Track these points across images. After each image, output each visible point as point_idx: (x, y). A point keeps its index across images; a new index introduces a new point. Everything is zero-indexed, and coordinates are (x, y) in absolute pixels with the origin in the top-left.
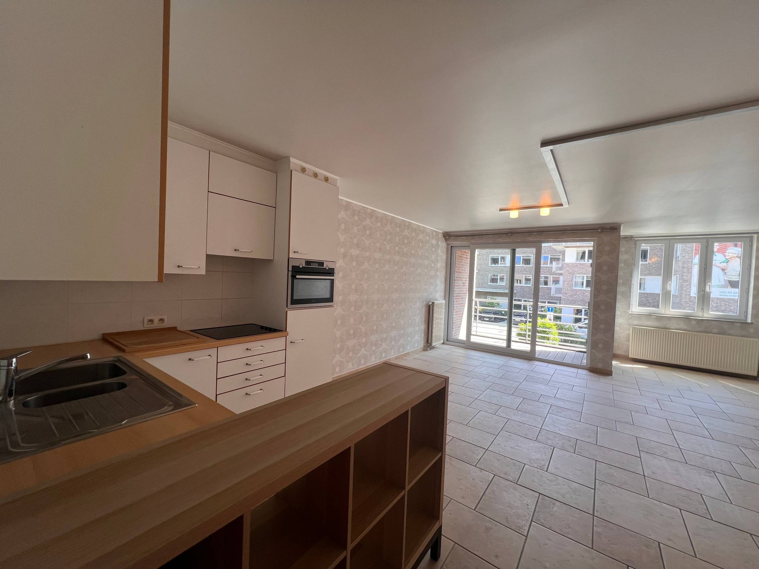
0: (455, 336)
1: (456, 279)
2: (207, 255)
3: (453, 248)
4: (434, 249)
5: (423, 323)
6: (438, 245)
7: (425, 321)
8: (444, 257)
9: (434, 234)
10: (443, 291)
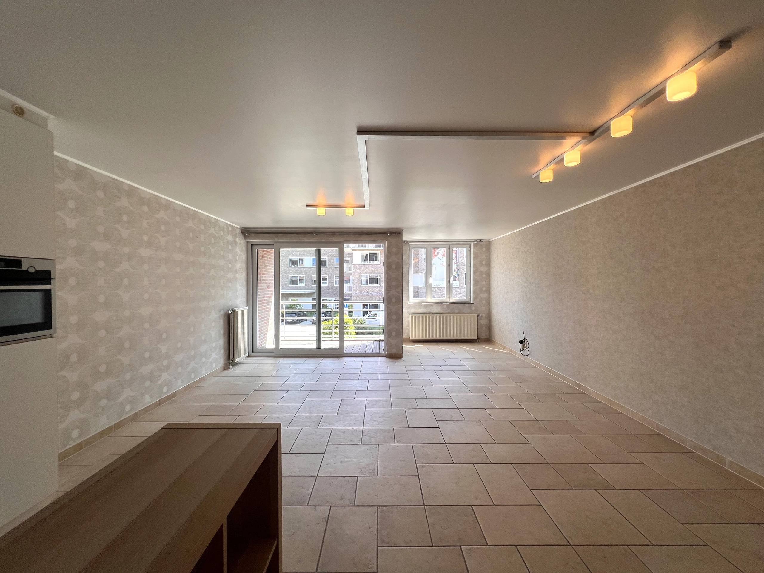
0: (261, 345)
1: (260, 281)
3: (254, 247)
4: (230, 247)
5: (222, 337)
6: (236, 242)
7: (224, 334)
8: (244, 256)
9: (230, 229)
10: (245, 296)
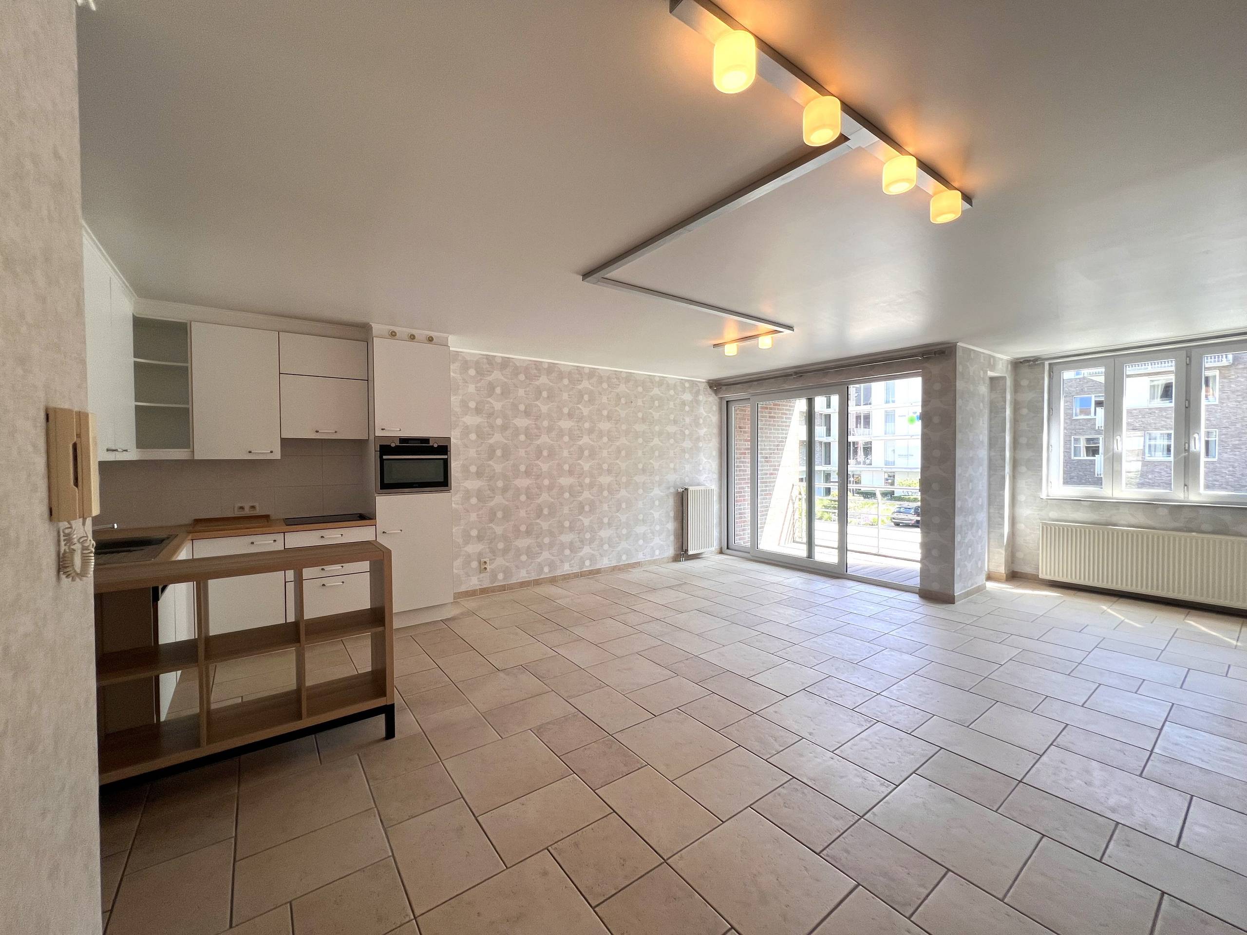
0: (740, 541)
2: (282, 439)
3: (729, 403)
4: (687, 408)
5: (671, 519)
6: (698, 401)
7: (674, 517)
8: (715, 418)
9: (687, 385)
10: (717, 471)
